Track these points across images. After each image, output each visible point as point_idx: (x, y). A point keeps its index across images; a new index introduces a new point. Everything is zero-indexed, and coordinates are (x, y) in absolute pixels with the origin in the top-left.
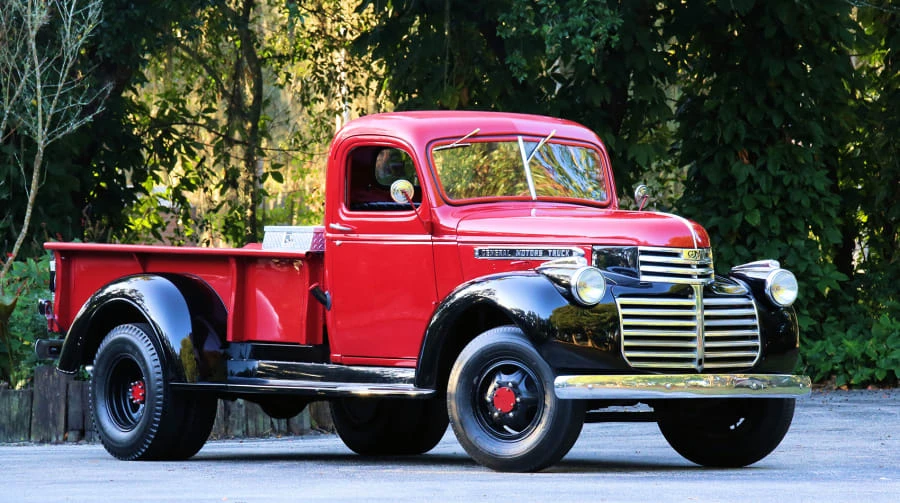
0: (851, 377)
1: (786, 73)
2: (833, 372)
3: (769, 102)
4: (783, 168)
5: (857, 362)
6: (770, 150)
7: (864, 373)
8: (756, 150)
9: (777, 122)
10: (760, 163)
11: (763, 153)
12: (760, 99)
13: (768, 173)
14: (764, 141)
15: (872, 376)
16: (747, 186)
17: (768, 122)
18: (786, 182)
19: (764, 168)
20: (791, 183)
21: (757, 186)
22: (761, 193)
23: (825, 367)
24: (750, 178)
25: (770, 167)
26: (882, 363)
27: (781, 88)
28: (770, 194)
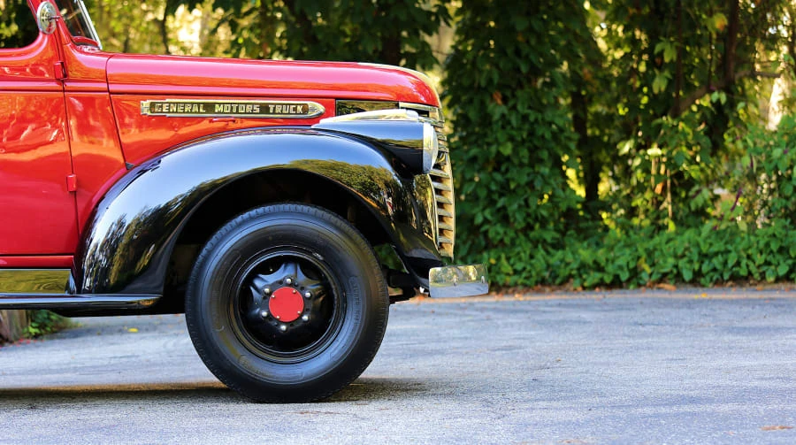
0: (585, 280)
1: (530, 29)
2: (571, 276)
3: (518, 53)
4: (530, 108)
5: (590, 268)
6: (519, 93)
7: (594, 277)
8: (508, 93)
9: (524, 69)
10: (511, 103)
11: (514, 96)
12: (510, 51)
13: (517, 112)
14: (514, 86)
15: (602, 279)
16: (500, 123)
17: (518, 70)
18: (532, 118)
19: (514, 108)
20: (536, 120)
21: (509, 123)
22: (513, 128)
23: (564, 272)
24: (503, 116)
25: (519, 107)
26: (610, 268)
27: (528, 42)
28: (520, 129)
